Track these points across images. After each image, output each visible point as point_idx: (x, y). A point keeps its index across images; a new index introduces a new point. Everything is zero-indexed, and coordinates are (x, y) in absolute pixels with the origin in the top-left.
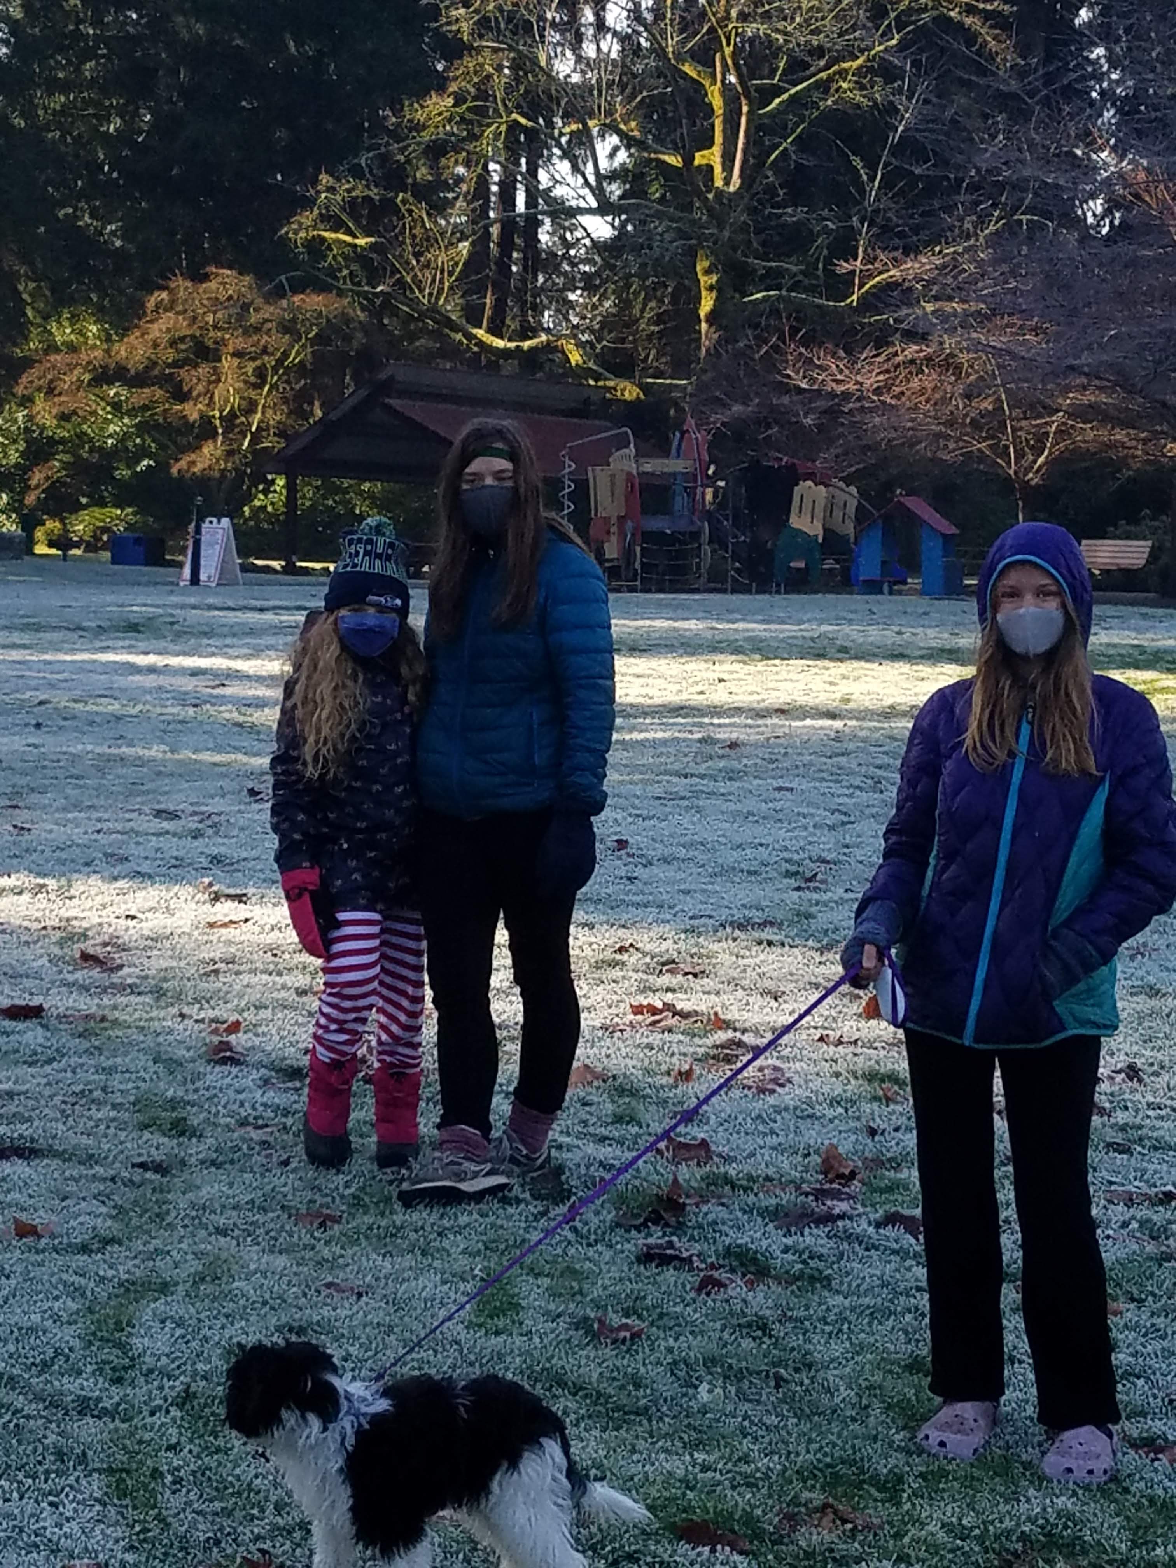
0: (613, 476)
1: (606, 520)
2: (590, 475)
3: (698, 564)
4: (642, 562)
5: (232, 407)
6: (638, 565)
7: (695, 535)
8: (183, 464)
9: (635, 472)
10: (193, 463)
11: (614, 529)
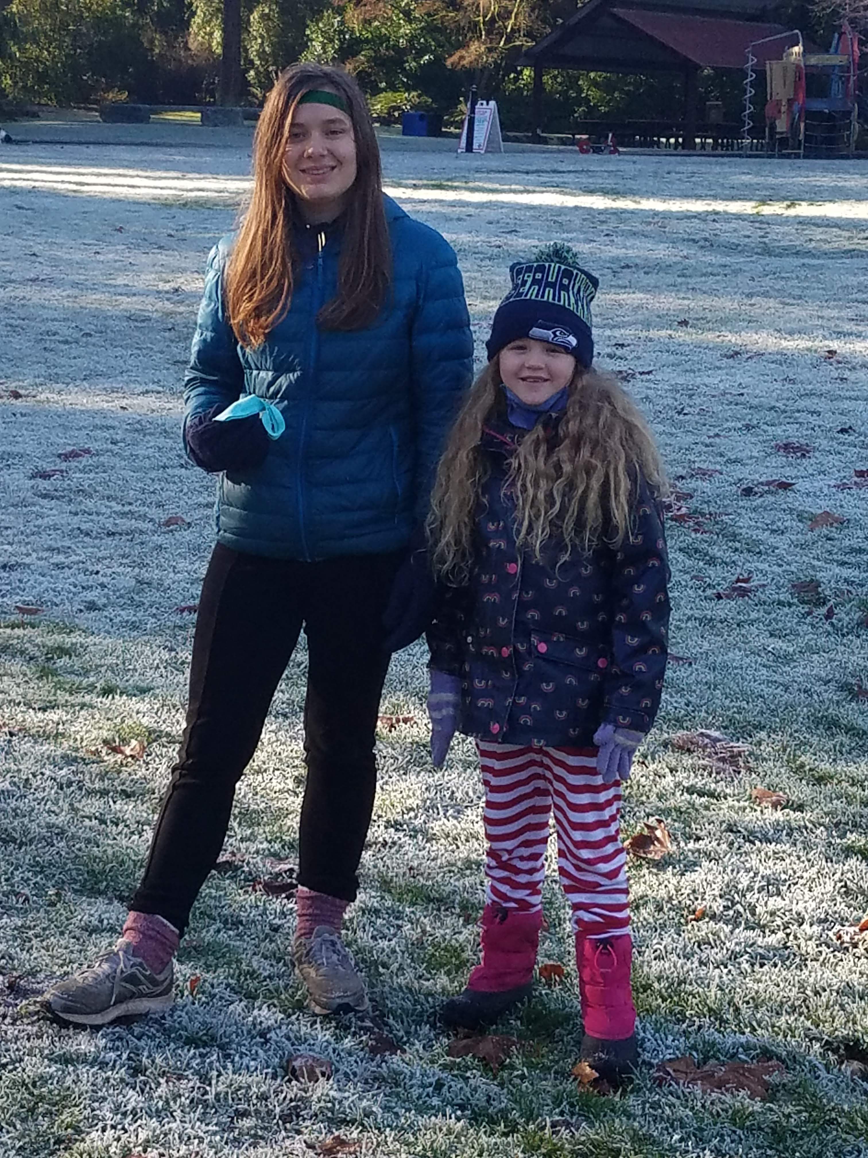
0: (785, 69)
1: (779, 103)
2: (768, 66)
3: (848, 136)
4: (806, 135)
5: (493, 14)
6: (801, 137)
7: (848, 114)
8: (455, 58)
9: (802, 65)
10: (462, 58)
11: (783, 109)
